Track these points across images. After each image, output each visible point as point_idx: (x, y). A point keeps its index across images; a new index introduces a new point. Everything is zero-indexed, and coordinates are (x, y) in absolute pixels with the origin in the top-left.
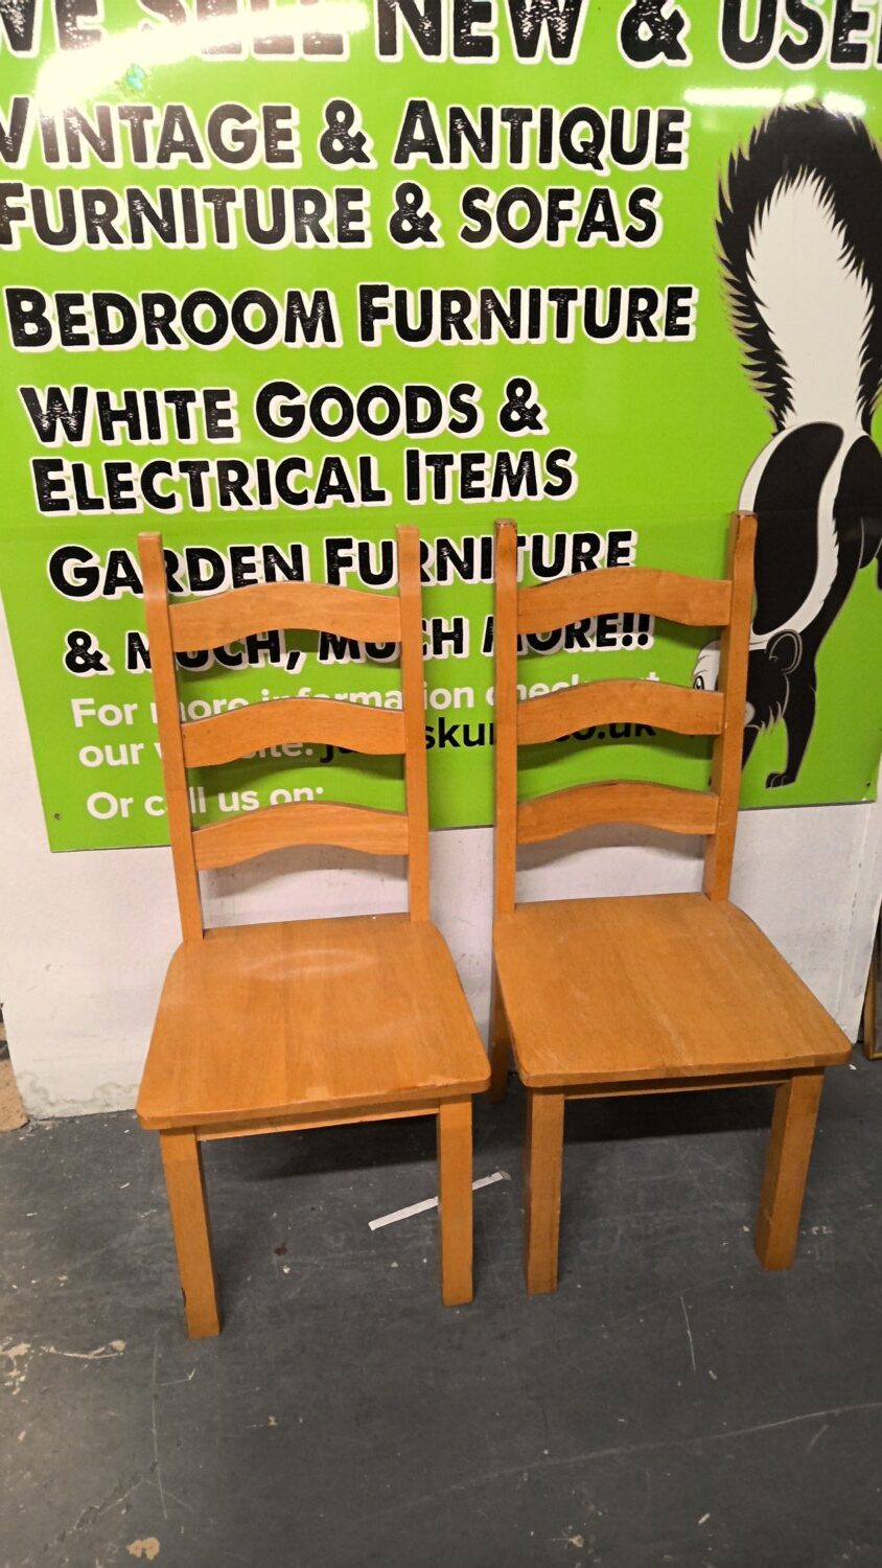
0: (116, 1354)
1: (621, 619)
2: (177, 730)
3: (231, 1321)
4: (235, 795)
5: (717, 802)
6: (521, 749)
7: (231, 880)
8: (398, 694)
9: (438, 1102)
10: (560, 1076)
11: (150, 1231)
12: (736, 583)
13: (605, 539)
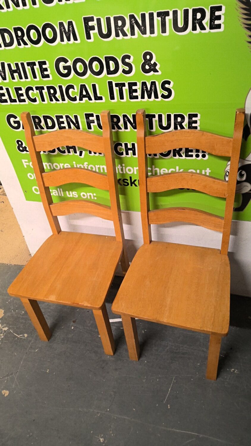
0: (24, 338)
2: (40, 176)
4: (71, 192)
5: (223, 222)
12: (234, 140)
13: (187, 116)
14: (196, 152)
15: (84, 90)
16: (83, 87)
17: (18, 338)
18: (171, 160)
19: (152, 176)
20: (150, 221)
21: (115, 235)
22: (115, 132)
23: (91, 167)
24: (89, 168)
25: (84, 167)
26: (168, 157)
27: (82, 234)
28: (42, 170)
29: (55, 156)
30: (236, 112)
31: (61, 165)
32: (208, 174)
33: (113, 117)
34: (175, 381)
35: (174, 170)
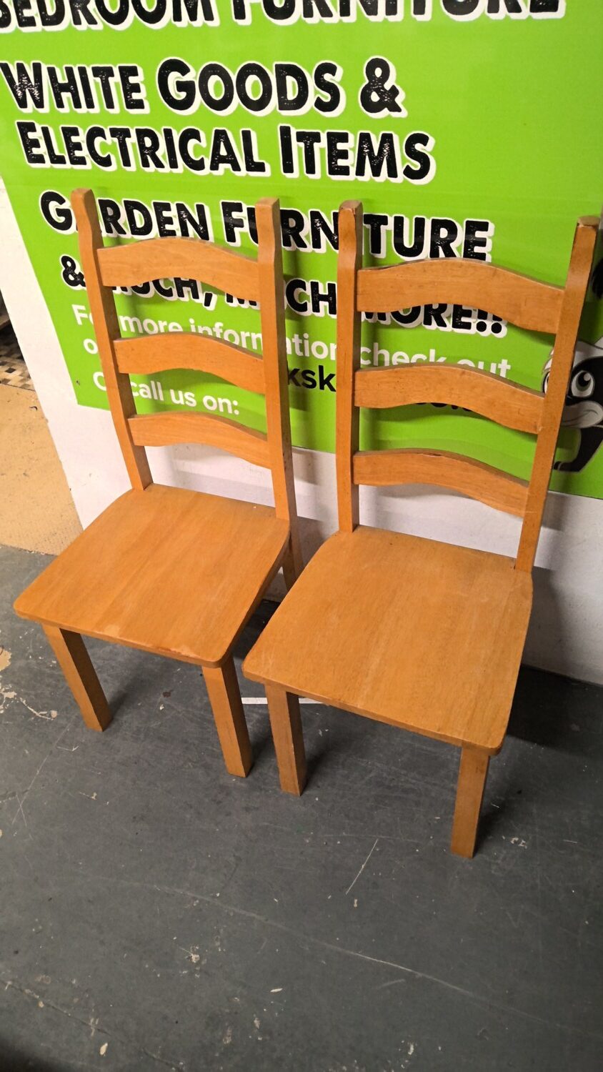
0: (50, 718)
2: (108, 345)
4: (180, 393)
5: (527, 492)
12: (566, 293)
13: (462, 227)
14: (479, 317)
15: (222, 144)
16: (220, 136)
17: (37, 718)
18: (419, 332)
19: (372, 368)
20: (356, 476)
21: (273, 505)
22: (289, 252)
23: (231, 336)
24: (226, 338)
25: (214, 333)
26: (414, 322)
27: (200, 495)
28: (114, 333)
29: (148, 301)
30: (578, 224)
31: (162, 324)
32: (503, 374)
33: (286, 215)
34: (378, 850)
35: (424, 357)
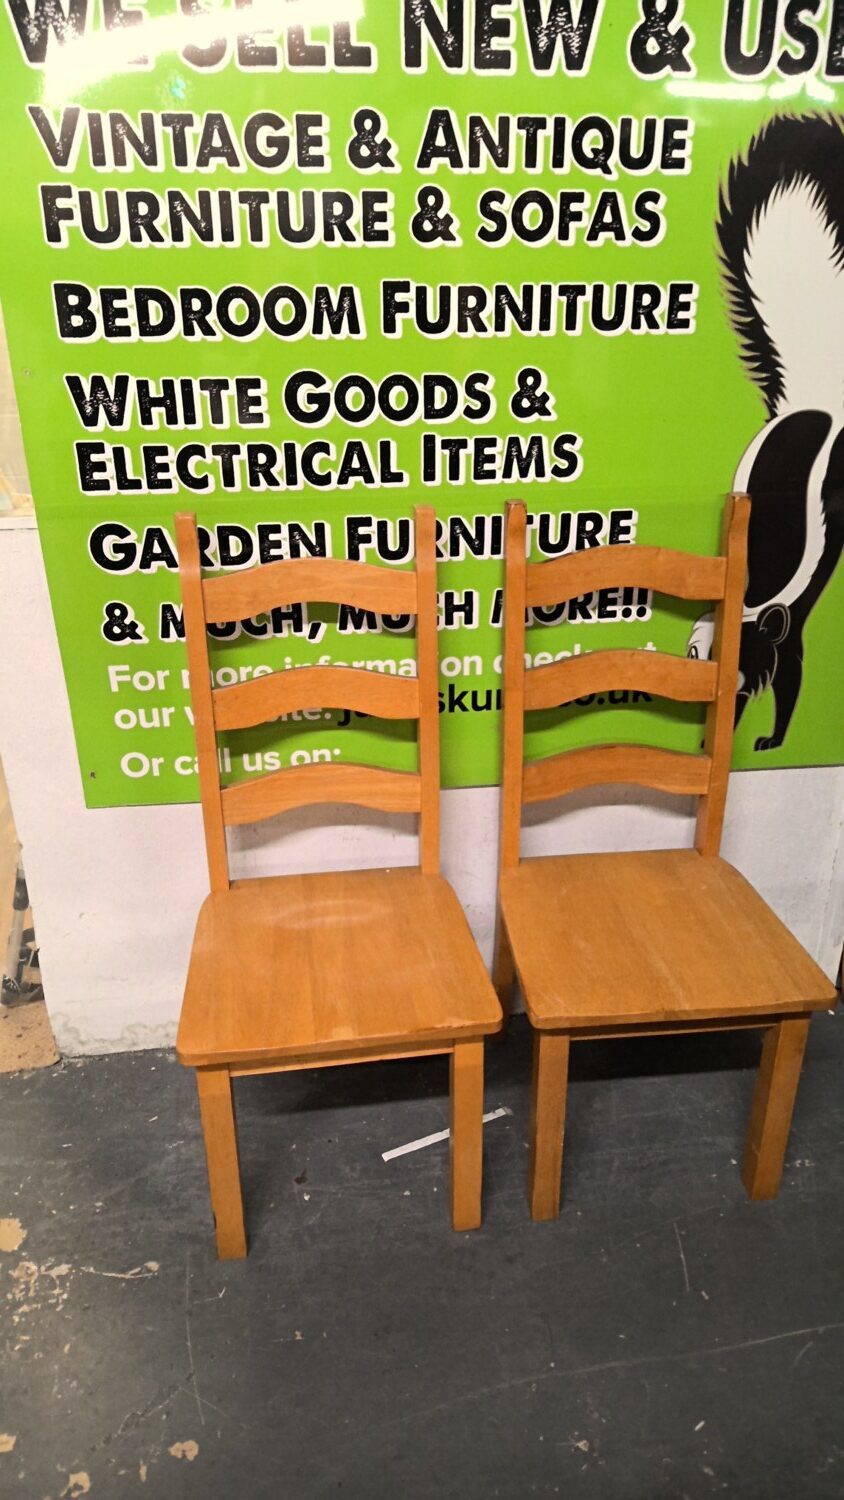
0: (149, 1275)
1: (621, 593)
2: (207, 694)
3: (256, 1245)
4: (258, 756)
5: (709, 765)
6: (528, 714)
7: (254, 835)
8: (412, 662)
9: (453, 1042)
10: (568, 1019)
11: (178, 1160)
13: (608, 518)
14: (624, 604)
15: (355, 457)
16: (355, 448)
17: (126, 1283)
18: (565, 630)
26: (558, 619)
29: (230, 644)
30: (734, 498)
31: (244, 671)
34: (683, 1233)
35: (569, 653)
